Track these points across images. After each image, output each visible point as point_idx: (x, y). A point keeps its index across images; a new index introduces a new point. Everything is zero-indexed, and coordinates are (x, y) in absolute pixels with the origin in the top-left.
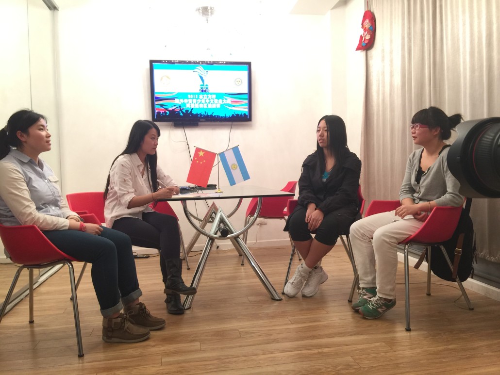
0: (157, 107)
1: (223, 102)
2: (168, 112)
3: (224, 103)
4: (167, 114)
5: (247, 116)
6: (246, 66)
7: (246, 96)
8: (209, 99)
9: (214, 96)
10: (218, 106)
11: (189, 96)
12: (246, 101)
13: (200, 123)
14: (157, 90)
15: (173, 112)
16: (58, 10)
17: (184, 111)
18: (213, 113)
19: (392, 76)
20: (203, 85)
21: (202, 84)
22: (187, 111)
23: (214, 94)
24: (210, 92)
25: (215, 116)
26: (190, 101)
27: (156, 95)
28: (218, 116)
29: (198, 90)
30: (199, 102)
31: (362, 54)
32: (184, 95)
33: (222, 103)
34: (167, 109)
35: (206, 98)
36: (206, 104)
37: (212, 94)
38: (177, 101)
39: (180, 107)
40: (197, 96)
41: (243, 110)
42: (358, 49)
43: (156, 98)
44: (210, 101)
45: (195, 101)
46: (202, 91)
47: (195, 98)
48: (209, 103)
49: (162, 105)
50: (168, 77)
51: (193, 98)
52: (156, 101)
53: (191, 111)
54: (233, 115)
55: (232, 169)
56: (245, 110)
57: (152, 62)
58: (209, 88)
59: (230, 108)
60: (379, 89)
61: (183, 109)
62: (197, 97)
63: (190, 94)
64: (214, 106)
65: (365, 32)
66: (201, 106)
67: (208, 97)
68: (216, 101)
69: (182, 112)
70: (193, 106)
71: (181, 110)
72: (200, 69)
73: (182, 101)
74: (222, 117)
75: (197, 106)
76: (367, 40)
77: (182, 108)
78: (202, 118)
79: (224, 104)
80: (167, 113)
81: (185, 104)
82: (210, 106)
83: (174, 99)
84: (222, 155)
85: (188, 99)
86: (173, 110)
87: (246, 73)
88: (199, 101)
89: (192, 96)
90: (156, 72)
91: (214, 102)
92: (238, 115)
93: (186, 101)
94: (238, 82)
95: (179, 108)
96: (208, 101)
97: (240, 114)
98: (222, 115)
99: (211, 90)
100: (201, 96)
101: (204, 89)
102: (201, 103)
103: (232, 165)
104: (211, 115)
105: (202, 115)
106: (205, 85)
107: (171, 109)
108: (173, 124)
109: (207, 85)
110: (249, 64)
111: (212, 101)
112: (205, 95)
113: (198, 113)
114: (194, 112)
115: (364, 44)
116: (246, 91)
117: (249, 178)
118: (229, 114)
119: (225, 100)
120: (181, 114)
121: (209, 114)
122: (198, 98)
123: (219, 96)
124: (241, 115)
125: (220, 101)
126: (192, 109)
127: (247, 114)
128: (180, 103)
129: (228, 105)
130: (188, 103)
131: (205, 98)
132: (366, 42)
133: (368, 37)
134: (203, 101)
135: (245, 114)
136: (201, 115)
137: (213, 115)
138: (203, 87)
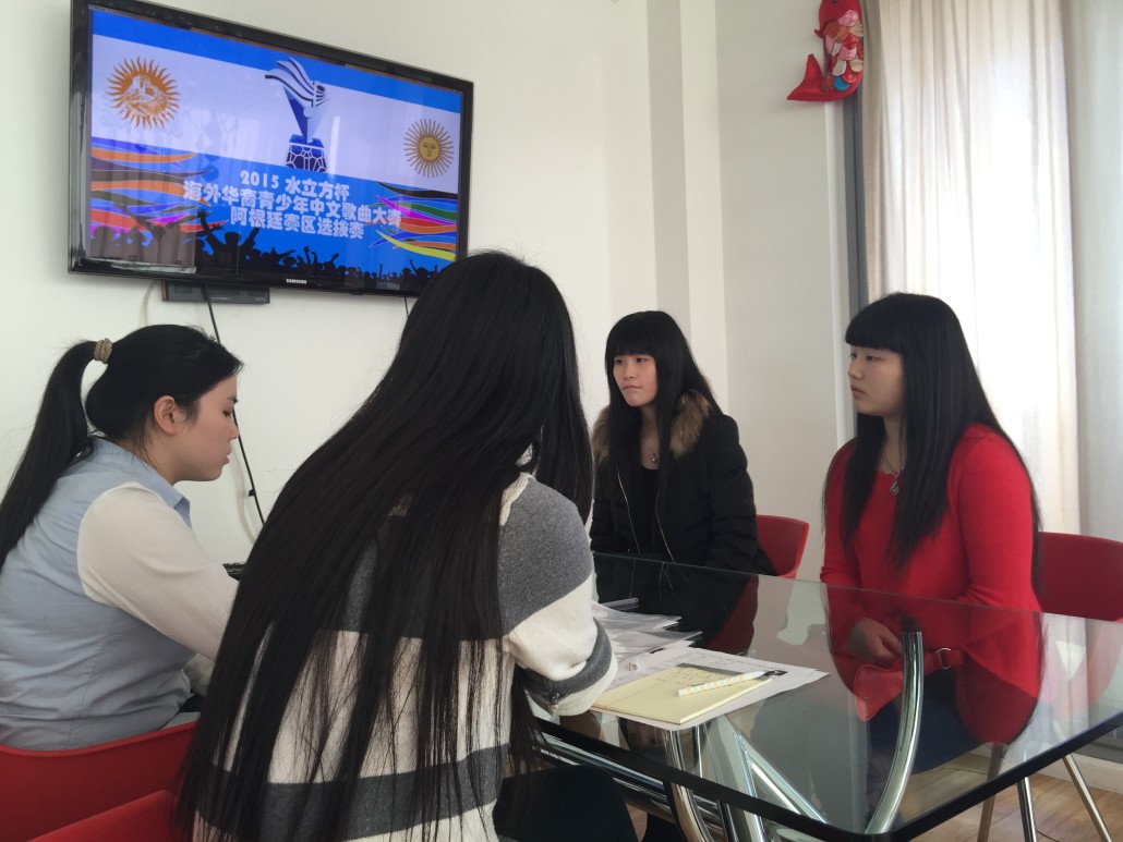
1: (374, 216)
2: (148, 235)
6: (458, 96)
7: (452, 208)
8: (324, 199)
11: (244, 175)
12: (453, 228)
14: (99, 131)
15: (168, 234)
17: (220, 236)
18: (336, 256)
20: (302, 140)
21: (299, 133)
22: (232, 237)
24: (328, 171)
25: (343, 268)
26: (248, 196)
29: (279, 156)
30: (285, 206)
35: (312, 194)
36: (312, 219)
37: (335, 180)
38: (191, 191)
39: (202, 215)
41: (440, 255)
44: (327, 210)
45: (267, 198)
46: (299, 162)
47: (270, 189)
48: (323, 215)
49: (122, 201)
51: (260, 188)
53: (250, 241)
54: (406, 271)
56: (445, 257)
58: (327, 154)
59: (399, 244)
61: (217, 228)
63: (250, 166)
67: (318, 190)
68: (349, 208)
69: (213, 241)
70: (257, 221)
73: (212, 190)
79: (377, 226)
80: (142, 237)
81: (223, 209)
83: (176, 178)
86: (172, 226)
87: (454, 119)
88: (282, 198)
89: (255, 176)
90: (101, 47)
91: (340, 212)
93: (230, 194)
94: (427, 147)
96: (317, 207)
98: (368, 266)
100: (293, 184)
101: (306, 154)
102: (290, 210)
106: (310, 140)
107: (162, 219)
109: (317, 143)
110: (466, 89)
111: (333, 207)
112: (309, 183)
113: (279, 252)
114: (262, 246)
116: (453, 188)
119: (380, 212)
121: (322, 259)
125: (365, 212)
126: (256, 231)
128: (205, 201)
130: (238, 204)
131: (306, 193)
134: (301, 206)
136: (289, 258)
137: (337, 263)
138: (302, 146)
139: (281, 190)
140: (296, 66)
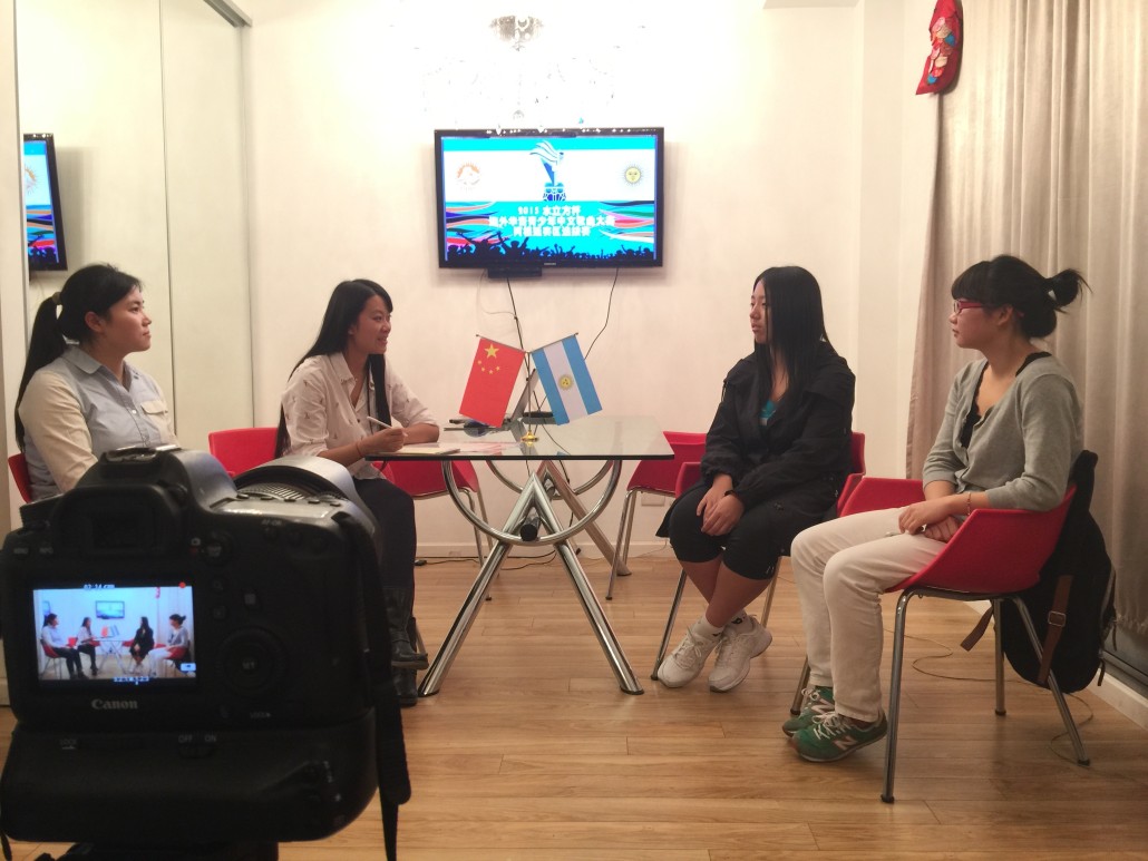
0: (450, 235)
1: (596, 221)
2: (473, 247)
3: (598, 224)
4: (472, 252)
5: (652, 253)
6: (652, 139)
7: (651, 209)
8: (565, 216)
9: (576, 209)
10: (586, 232)
11: (520, 209)
12: (652, 220)
13: (545, 271)
14: (449, 197)
15: (483, 245)
16: (249, 26)
17: (508, 243)
18: (573, 248)
19: (987, 160)
20: (552, 185)
21: (550, 181)
22: (515, 243)
23: (576, 203)
24: (567, 199)
25: (578, 254)
26: (523, 220)
27: (448, 208)
28: (584, 255)
29: (539, 196)
30: (543, 223)
31: (929, 101)
32: (510, 208)
33: (593, 225)
34: (470, 240)
35: (558, 214)
36: (558, 228)
37: (571, 204)
38: (493, 222)
39: (499, 234)
40: (537, 209)
41: (644, 240)
42: (921, 91)
43: (448, 214)
44: (567, 221)
45: (532, 220)
46: (550, 198)
47: (534, 215)
48: (565, 225)
49: (460, 232)
50: (475, 169)
51: (529, 215)
52: (449, 221)
53: (524, 244)
54: (619, 252)
55: (562, 387)
56: (649, 241)
57: (439, 135)
58: (566, 190)
59: (613, 236)
60: (963, 190)
61: (506, 239)
62: (537, 213)
63: (523, 204)
64: (576, 232)
65: (935, 48)
66: (547, 231)
67: (562, 211)
68: (580, 220)
69: (505, 247)
70: (527, 233)
71: (502, 241)
72: (546, 148)
73: (503, 220)
74: (593, 256)
75: (537, 232)
76: (940, 68)
77: (503, 237)
78: (548, 260)
79: (600, 227)
80: (470, 249)
81: (511, 228)
82: (566, 232)
83: (486, 216)
84: (539, 354)
85: (518, 216)
86: (485, 241)
87: (651, 154)
88: (543, 220)
89: (526, 209)
90: (448, 156)
91: (575, 221)
92: (630, 252)
93: (513, 221)
94: (632, 175)
95: (497, 238)
96: (561, 221)
97: (636, 249)
98: (594, 251)
99: (570, 196)
100: (547, 210)
101: (554, 192)
102: (546, 224)
103: (562, 378)
104: (570, 253)
105: (548, 253)
106: (556, 184)
107: (479, 238)
108: (486, 272)
109: (560, 185)
110: (658, 133)
111: (571, 220)
112: (557, 208)
113: (540, 248)
114: (531, 246)
115: (931, 80)
116: (651, 196)
117: (598, 408)
118: (611, 250)
119: (600, 219)
120: (503, 251)
121: (566, 250)
122: (541, 214)
123: (588, 208)
124: (639, 252)
125: (591, 220)
126: (527, 239)
127: (652, 249)
128: (500, 226)
129: (609, 229)
130: (517, 225)
131: (555, 214)
132: (938, 73)
133: (941, 62)
134: (552, 221)
135: (647, 250)
136: (546, 253)
137: (574, 252)
138: (552, 188)
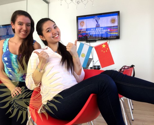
5: (117, 36)
15: (85, 36)
17: (89, 36)
20: (97, 24)
24: (100, 27)
33: (105, 31)
41: (115, 34)
46: (97, 27)
49: (81, 34)
66: (96, 33)
82: (100, 33)
87: (117, 16)
89: (93, 29)
91: (102, 31)
94: (113, 21)
110: (118, 12)
116: (117, 25)
126: (93, 35)
128: (88, 33)
129: (108, 32)
130: (91, 32)
131: (98, 30)
139: (95, 30)
140: (96, 17)
